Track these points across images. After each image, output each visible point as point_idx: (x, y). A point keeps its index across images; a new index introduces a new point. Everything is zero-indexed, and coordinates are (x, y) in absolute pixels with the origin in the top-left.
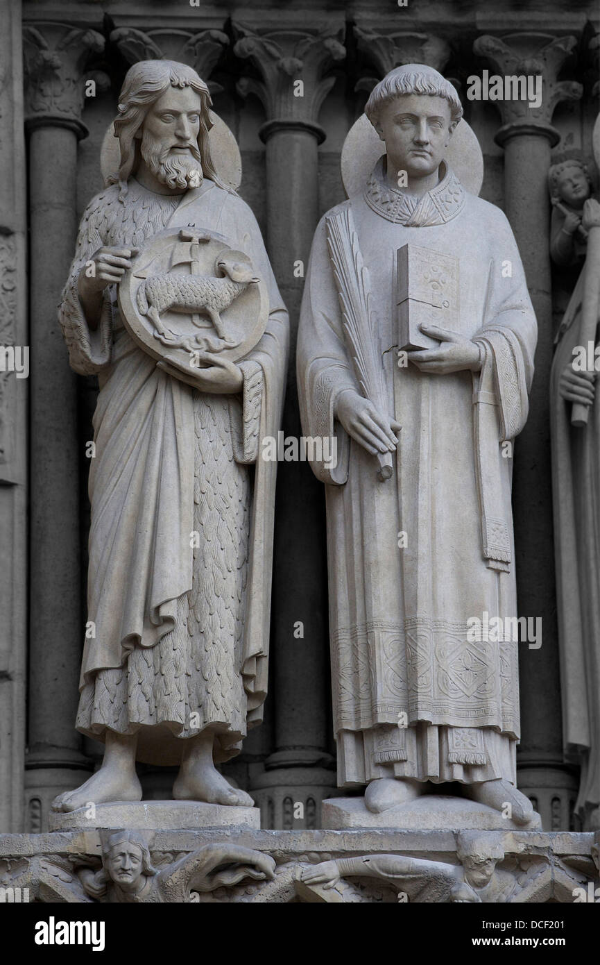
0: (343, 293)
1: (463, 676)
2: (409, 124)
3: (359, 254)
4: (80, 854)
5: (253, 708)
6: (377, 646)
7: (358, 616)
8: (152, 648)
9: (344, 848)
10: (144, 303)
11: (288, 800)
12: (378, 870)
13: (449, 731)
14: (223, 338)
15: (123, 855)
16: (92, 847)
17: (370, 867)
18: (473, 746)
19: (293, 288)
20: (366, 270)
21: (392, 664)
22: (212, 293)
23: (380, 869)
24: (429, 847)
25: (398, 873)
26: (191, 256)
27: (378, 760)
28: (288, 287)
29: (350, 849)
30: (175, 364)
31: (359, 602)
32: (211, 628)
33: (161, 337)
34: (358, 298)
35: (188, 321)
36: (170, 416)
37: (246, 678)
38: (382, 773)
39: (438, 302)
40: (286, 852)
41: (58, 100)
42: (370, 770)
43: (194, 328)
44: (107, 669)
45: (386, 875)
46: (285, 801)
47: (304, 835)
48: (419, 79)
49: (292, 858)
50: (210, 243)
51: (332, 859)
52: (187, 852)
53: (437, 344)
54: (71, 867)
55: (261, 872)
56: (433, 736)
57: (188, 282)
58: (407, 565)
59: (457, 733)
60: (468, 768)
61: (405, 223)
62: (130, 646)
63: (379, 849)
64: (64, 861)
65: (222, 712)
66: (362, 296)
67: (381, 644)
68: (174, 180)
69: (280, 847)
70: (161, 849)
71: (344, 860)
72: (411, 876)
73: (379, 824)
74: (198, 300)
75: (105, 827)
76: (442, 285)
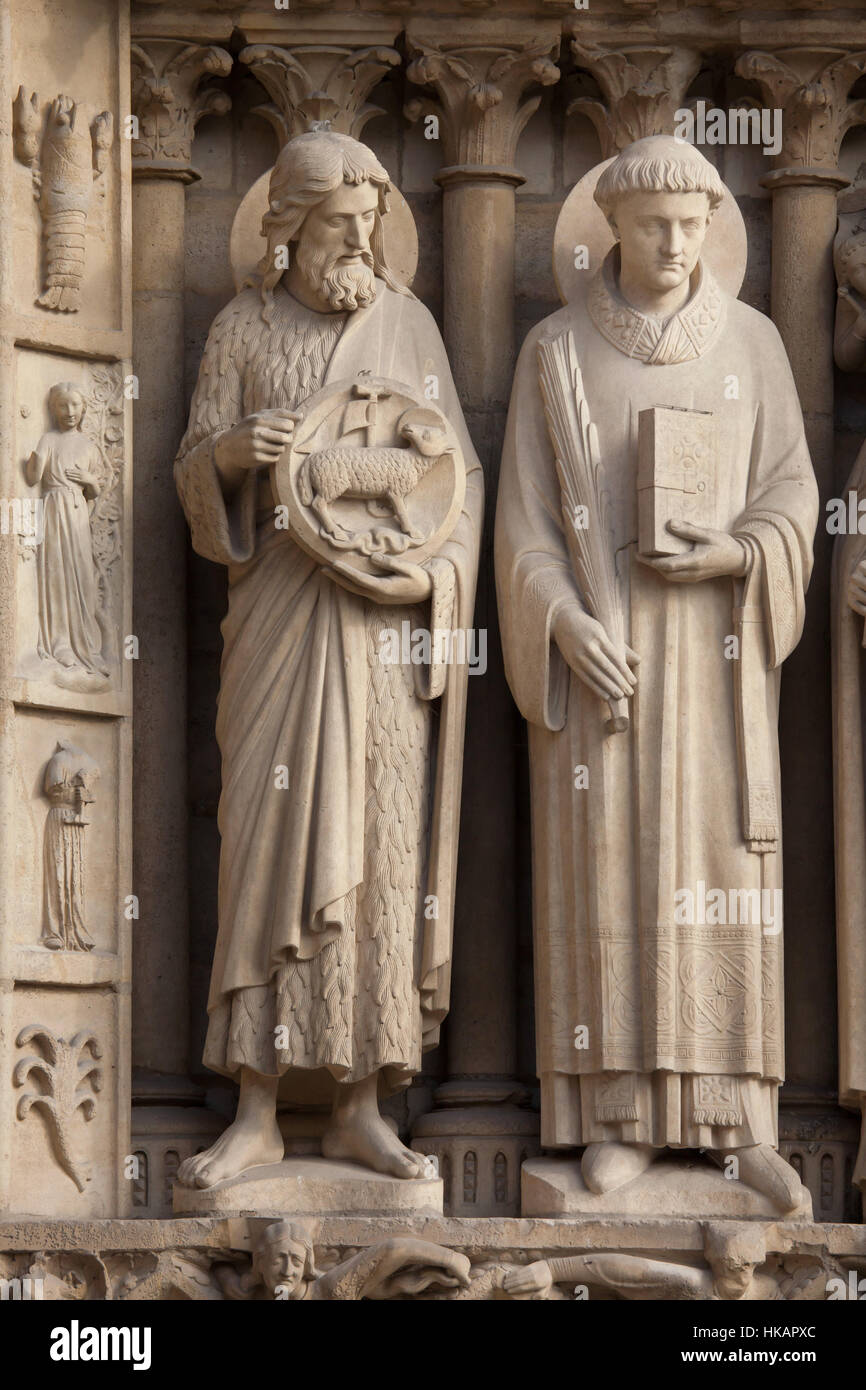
0: (562, 460)
1: (714, 1004)
2: (655, 229)
3: (585, 405)
4: (222, 1249)
5: (429, 1029)
6: (603, 962)
7: (577, 917)
8: (310, 961)
9: (559, 1245)
10: (307, 490)
11: (470, 1155)
12: (603, 1276)
13: (695, 1081)
14: (408, 533)
15: (284, 1256)
16: (237, 1238)
17: (593, 1272)
18: (725, 1100)
19: (481, 413)
20: (594, 429)
21: (621, 988)
22: (394, 473)
23: (607, 1274)
24: (668, 1244)
25: (629, 1280)
26: (368, 419)
27: (600, 1116)
28: (475, 411)
29: (568, 1245)
30: (346, 572)
31: (578, 897)
32: (385, 933)
33: (329, 537)
34: (583, 472)
35: (362, 508)
36: (335, 638)
37: (424, 994)
38: (605, 1136)
39: (691, 485)
40: (485, 1249)
41: (165, 142)
42: (589, 1129)
43: (370, 518)
44: (249, 987)
45: (613, 1283)
46: (466, 1156)
47: (508, 1226)
48: (672, 171)
49: (491, 1257)
50: (391, 399)
51: (543, 1259)
52: (359, 1248)
53: (690, 547)
54: (209, 1265)
55: (453, 1277)
56: (674, 1088)
57: (365, 459)
58: (645, 851)
59: (705, 1083)
60: (718, 1130)
61: (646, 359)
62: (282, 960)
63: (604, 1245)
64: (201, 1257)
65: (398, 1048)
66: (589, 469)
67: (609, 959)
68: (341, 301)
69: (477, 1241)
70: (325, 1243)
71: (559, 1260)
72: (646, 1285)
73: (603, 1208)
74: (376, 484)
75: (251, 1209)
76: (696, 459)
